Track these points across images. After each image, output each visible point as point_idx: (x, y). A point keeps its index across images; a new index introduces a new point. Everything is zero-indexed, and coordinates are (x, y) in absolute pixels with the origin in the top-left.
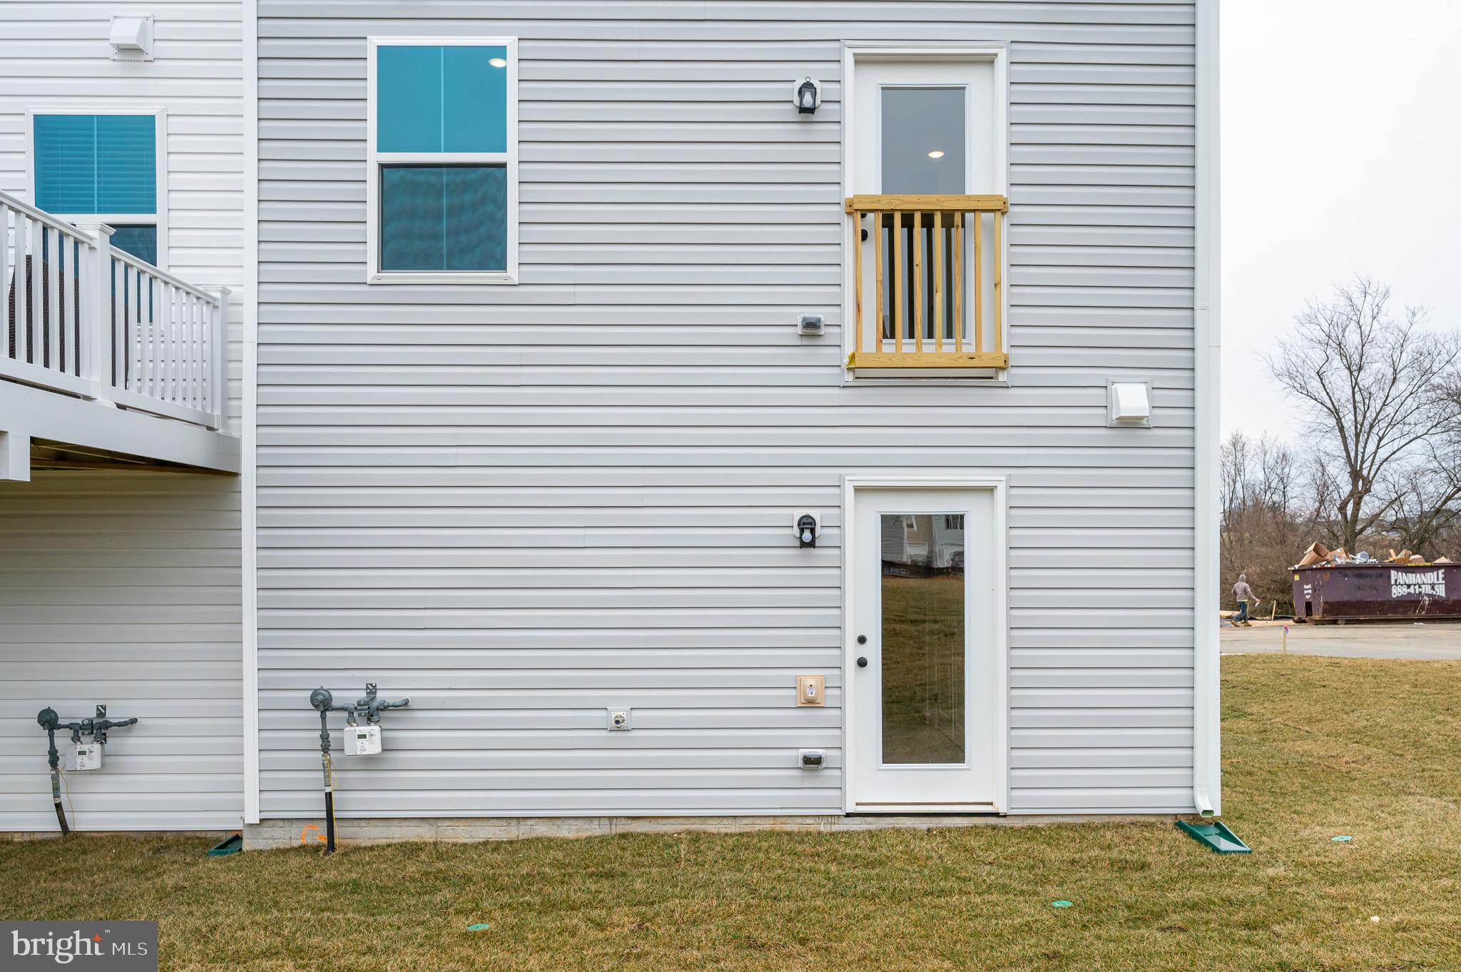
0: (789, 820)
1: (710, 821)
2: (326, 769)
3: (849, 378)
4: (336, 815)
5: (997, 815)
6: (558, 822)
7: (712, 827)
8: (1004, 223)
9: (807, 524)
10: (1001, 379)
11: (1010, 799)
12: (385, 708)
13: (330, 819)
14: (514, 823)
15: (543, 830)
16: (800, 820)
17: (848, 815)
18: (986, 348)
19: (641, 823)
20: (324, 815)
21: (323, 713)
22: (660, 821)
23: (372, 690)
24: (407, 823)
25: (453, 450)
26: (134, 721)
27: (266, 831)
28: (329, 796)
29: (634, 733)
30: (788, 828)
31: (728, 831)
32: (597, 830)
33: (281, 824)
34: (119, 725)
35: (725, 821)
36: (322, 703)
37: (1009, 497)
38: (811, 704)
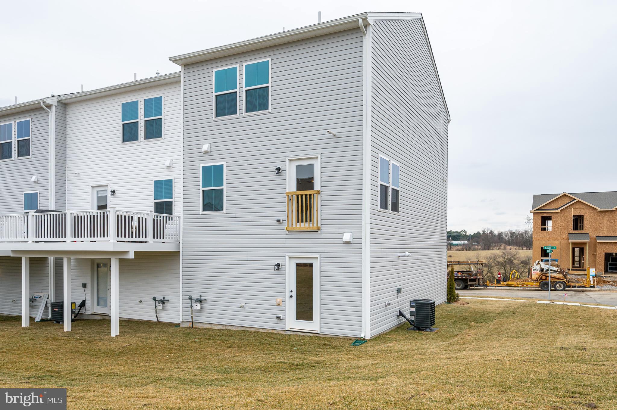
0: (276, 331)
1: (260, 329)
2: (192, 312)
3: (287, 232)
4: (193, 321)
5: (318, 334)
6: (233, 327)
7: (261, 331)
8: (319, 196)
9: (278, 265)
10: (319, 232)
11: (320, 330)
12: (203, 300)
13: (192, 322)
14: (225, 326)
15: (230, 328)
16: (277, 331)
17: (287, 331)
18: (315, 225)
19: (248, 328)
20: (191, 321)
21: (191, 300)
22: (250, 328)
23: (201, 297)
24: (206, 324)
25: (214, 248)
26: (169, 300)
27: (184, 323)
28: (192, 317)
29: (246, 309)
30: (275, 332)
31: (264, 332)
32: (240, 329)
33: (186, 322)
34: (167, 301)
35: (263, 329)
36: (191, 299)
37: (320, 260)
38: (279, 305)
